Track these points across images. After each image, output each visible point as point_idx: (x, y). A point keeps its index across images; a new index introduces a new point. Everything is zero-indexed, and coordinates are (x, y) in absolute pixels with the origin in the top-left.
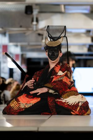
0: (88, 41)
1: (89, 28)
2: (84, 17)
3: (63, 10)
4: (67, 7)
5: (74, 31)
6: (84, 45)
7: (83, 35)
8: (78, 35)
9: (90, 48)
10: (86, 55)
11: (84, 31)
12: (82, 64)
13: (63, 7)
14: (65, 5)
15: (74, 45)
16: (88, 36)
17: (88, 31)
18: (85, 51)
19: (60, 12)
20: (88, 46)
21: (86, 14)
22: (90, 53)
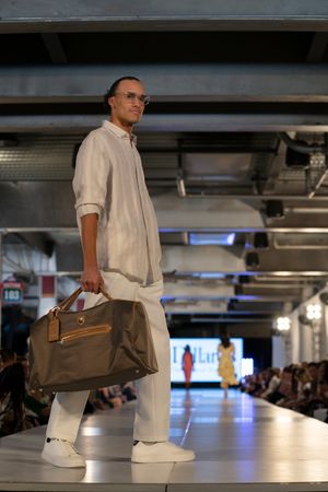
0: (230, 293)
1: (231, 270)
2: (222, 251)
3: (186, 240)
4: (192, 235)
5: (204, 276)
6: (222, 300)
7: (220, 282)
8: (211, 283)
9: (232, 304)
10: (225, 316)
11: (221, 276)
12: (217, 332)
13: (186, 235)
14: (189, 233)
15: (204, 299)
16: (229, 284)
17: (229, 277)
18: (223, 309)
19: (181, 244)
20: (228, 301)
21: (227, 247)
22: (232, 312)
